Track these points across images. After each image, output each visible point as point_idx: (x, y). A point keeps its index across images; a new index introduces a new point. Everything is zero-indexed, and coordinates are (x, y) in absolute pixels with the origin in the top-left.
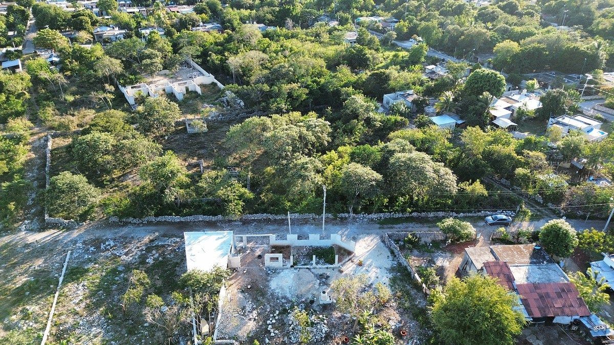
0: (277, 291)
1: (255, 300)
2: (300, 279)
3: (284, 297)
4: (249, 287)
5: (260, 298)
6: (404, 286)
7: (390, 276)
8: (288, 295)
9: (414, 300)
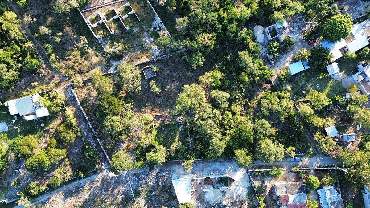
0: (208, 199)
1: (201, 203)
2: (215, 193)
3: (211, 202)
4: (198, 198)
5: (203, 202)
6: (251, 196)
7: (247, 191)
8: (212, 201)
9: (254, 202)
